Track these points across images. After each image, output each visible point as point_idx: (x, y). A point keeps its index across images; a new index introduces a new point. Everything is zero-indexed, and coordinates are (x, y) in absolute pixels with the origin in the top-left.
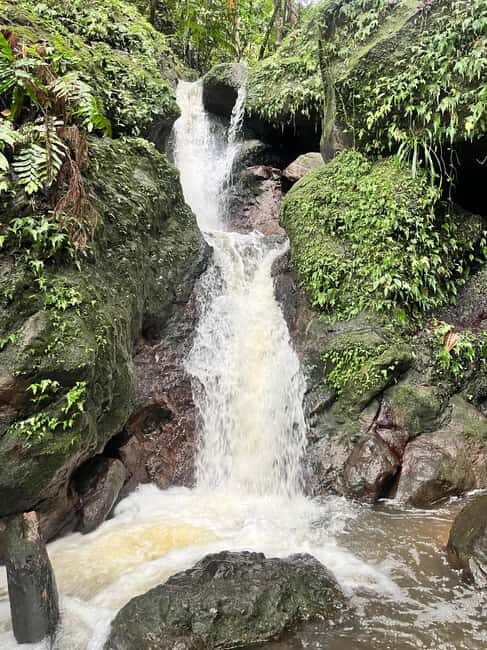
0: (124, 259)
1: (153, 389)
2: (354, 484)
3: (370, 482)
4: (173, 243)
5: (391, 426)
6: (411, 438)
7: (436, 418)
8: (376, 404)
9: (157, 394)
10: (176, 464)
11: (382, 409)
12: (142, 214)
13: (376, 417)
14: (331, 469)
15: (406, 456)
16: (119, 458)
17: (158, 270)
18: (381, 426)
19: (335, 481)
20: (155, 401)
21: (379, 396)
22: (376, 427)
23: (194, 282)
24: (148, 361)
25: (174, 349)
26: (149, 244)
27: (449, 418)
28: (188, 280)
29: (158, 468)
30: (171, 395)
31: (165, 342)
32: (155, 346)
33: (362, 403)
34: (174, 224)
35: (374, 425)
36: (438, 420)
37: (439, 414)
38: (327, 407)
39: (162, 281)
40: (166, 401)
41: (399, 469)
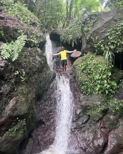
0: (34, 80)
1: (40, 116)
2: (96, 145)
3: (100, 145)
4: (45, 74)
5: (104, 128)
6: (110, 131)
7: (116, 125)
8: (100, 121)
9: (41, 117)
10: (46, 138)
11: (102, 123)
12: (38, 67)
13: (100, 125)
14: (89, 140)
15: (109, 137)
16: (31, 138)
17: (41, 82)
18: (102, 128)
19: (90, 144)
20: (40, 119)
21: (101, 119)
22: (100, 128)
23: (50, 84)
24: (38, 107)
25: (45, 103)
26: (39, 75)
27: (119, 125)
28: (48, 84)
29: (41, 139)
30: (44, 117)
31: (42, 101)
32: (40, 103)
33: (96, 121)
34: (45, 69)
35: (100, 127)
36: (116, 126)
37: (116, 124)
38: (87, 122)
39: (42, 85)
40: (43, 119)
41: (108, 140)
